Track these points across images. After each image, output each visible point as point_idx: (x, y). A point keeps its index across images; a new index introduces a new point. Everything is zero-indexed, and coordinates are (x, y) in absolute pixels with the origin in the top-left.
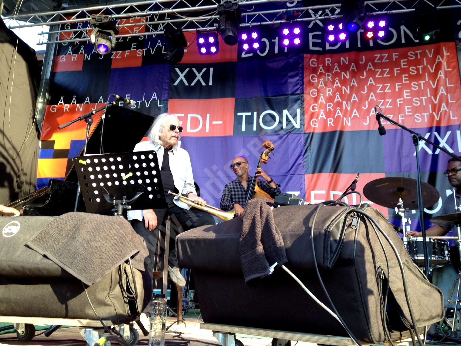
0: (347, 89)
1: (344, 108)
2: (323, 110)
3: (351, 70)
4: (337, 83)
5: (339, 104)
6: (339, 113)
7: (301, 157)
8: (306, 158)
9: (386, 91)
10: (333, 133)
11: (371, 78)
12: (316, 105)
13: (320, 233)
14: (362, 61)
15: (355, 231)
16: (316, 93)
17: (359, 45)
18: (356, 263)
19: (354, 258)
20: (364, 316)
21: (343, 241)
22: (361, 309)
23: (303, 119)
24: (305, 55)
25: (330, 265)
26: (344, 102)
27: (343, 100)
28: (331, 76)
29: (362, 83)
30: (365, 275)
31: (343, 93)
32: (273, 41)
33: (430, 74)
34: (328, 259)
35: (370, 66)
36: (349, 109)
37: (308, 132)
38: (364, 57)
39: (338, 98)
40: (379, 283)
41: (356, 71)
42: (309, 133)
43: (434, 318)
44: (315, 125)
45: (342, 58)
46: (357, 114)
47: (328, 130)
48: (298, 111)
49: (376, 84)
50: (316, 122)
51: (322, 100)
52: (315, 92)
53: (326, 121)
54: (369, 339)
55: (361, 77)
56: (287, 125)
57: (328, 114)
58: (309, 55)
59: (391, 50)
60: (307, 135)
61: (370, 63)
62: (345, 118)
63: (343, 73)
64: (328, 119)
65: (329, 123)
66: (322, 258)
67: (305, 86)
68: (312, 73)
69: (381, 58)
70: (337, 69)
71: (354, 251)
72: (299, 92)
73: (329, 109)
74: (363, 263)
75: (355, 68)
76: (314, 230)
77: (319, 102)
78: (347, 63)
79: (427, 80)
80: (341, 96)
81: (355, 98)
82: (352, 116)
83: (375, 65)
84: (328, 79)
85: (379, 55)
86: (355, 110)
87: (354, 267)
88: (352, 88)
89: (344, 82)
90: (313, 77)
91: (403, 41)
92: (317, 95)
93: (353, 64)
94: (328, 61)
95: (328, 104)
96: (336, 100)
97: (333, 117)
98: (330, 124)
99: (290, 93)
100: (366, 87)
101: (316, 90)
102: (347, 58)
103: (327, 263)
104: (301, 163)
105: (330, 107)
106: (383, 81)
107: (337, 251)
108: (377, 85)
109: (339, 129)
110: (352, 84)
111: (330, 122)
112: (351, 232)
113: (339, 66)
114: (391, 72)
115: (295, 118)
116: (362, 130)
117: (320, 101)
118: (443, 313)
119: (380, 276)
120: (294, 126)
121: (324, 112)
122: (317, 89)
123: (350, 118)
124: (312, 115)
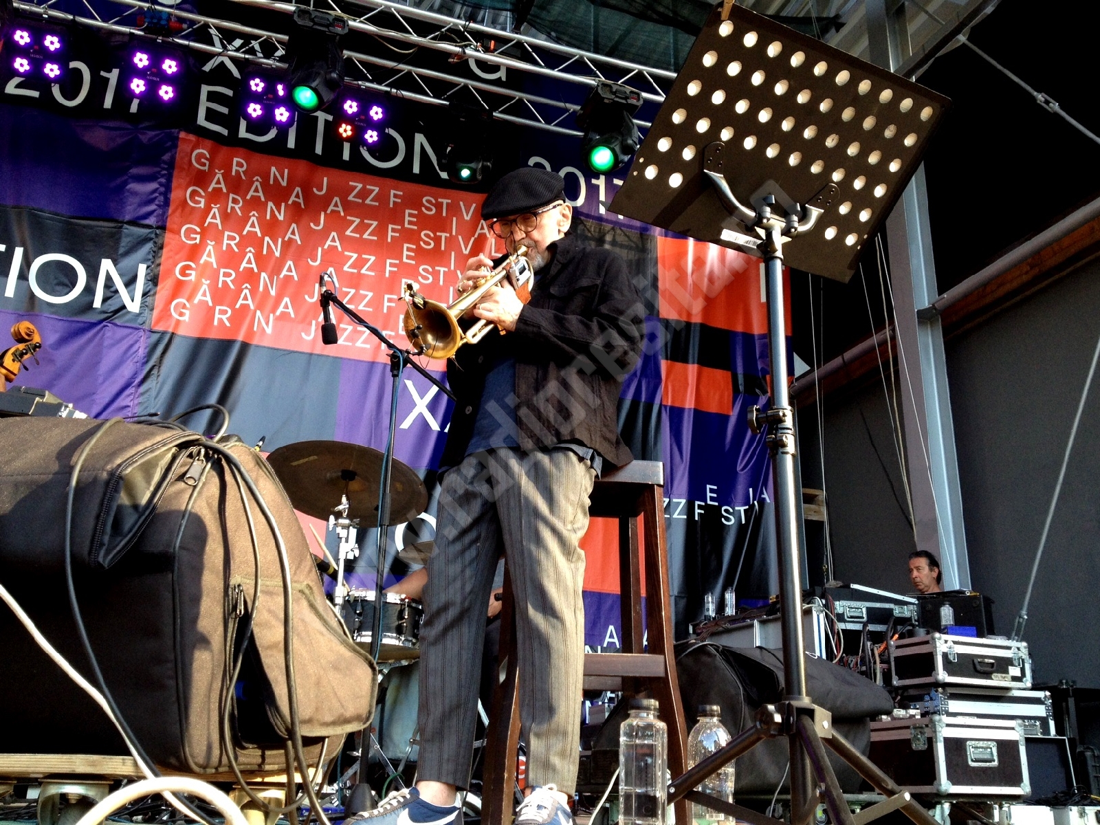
0: (276, 245)
1: (261, 289)
2: (208, 282)
3: (290, 202)
4: (253, 225)
5: (250, 277)
6: (246, 298)
7: (130, 390)
8: (142, 394)
9: (363, 271)
10: (226, 345)
11: (334, 234)
12: (193, 265)
13: (95, 480)
14: (320, 189)
15: (190, 491)
16: (198, 237)
17: (319, 150)
18: (176, 564)
19: (174, 553)
20: (174, 699)
21: (154, 508)
22: (172, 683)
23: (152, 293)
24: (182, 135)
25: (105, 559)
26: (263, 275)
27: (261, 269)
28: (241, 204)
29: (312, 240)
30: (196, 599)
31: (265, 252)
32: (102, 73)
33: (460, 255)
34: (102, 544)
35: (336, 205)
36: (273, 293)
37: (160, 328)
38: (325, 179)
39: (249, 261)
40: (231, 625)
41: (303, 206)
42: (164, 333)
43: (347, 721)
44: (181, 314)
45: (273, 169)
46: (290, 310)
47: (213, 335)
48: (142, 270)
49: (344, 249)
50: (184, 307)
51: (209, 256)
52: (196, 233)
53: (210, 312)
54: (178, 758)
55: (312, 225)
56: (105, 300)
57: (220, 295)
58: (192, 137)
59: (389, 181)
60: (155, 337)
61: (336, 199)
62: (258, 313)
63: (270, 204)
64: (218, 308)
65: (217, 316)
66: (88, 543)
67: (170, 211)
68: (194, 185)
69: (364, 194)
70: (256, 190)
71: (177, 536)
72: (151, 221)
73: (225, 283)
74: (198, 570)
75: (301, 201)
76: (80, 471)
77: (202, 261)
78: (284, 184)
79: (452, 268)
80: (259, 257)
81: (289, 269)
82: (278, 313)
83: (347, 205)
84: (233, 208)
85: (360, 186)
86: (286, 300)
87: (170, 576)
88: (287, 245)
89: (271, 228)
90: (194, 193)
91: (416, 169)
92: (198, 241)
93: (298, 189)
94: (239, 164)
95: (222, 271)
96: (244, 265)
97: (232, 306)
98: (221, 321)
99: (127, 218)
100: (320, 249)
101: (198, 230)
102: (286, 171)
103: (98, 554)
104: (128, 406)
105: (227, 278)
106: (360, 246)
107: (134, 531)
108: (346, 253)
109: (240, 338)
110: (289, 235)
111: (222, 316)
112: (182, 491)
113: (265, 184)
114: (381, 231)
115: (131, 288)
116: (296, 350)
117: (204, 258)
118: (370, 713)
119: (235, 608)
120: (124, 307)
121: (209, 286)
122: (201, 225)
123: (271, 315)
124: (179, 287)
